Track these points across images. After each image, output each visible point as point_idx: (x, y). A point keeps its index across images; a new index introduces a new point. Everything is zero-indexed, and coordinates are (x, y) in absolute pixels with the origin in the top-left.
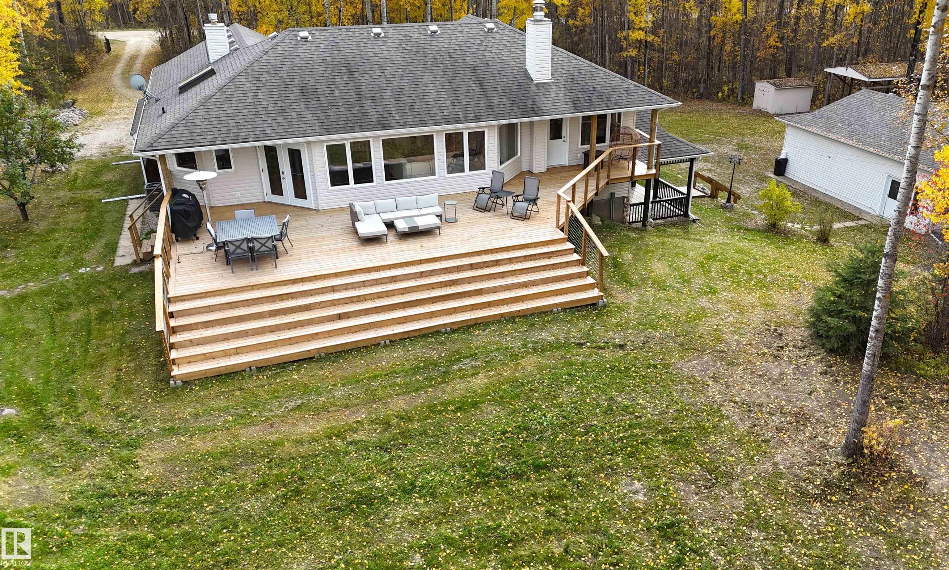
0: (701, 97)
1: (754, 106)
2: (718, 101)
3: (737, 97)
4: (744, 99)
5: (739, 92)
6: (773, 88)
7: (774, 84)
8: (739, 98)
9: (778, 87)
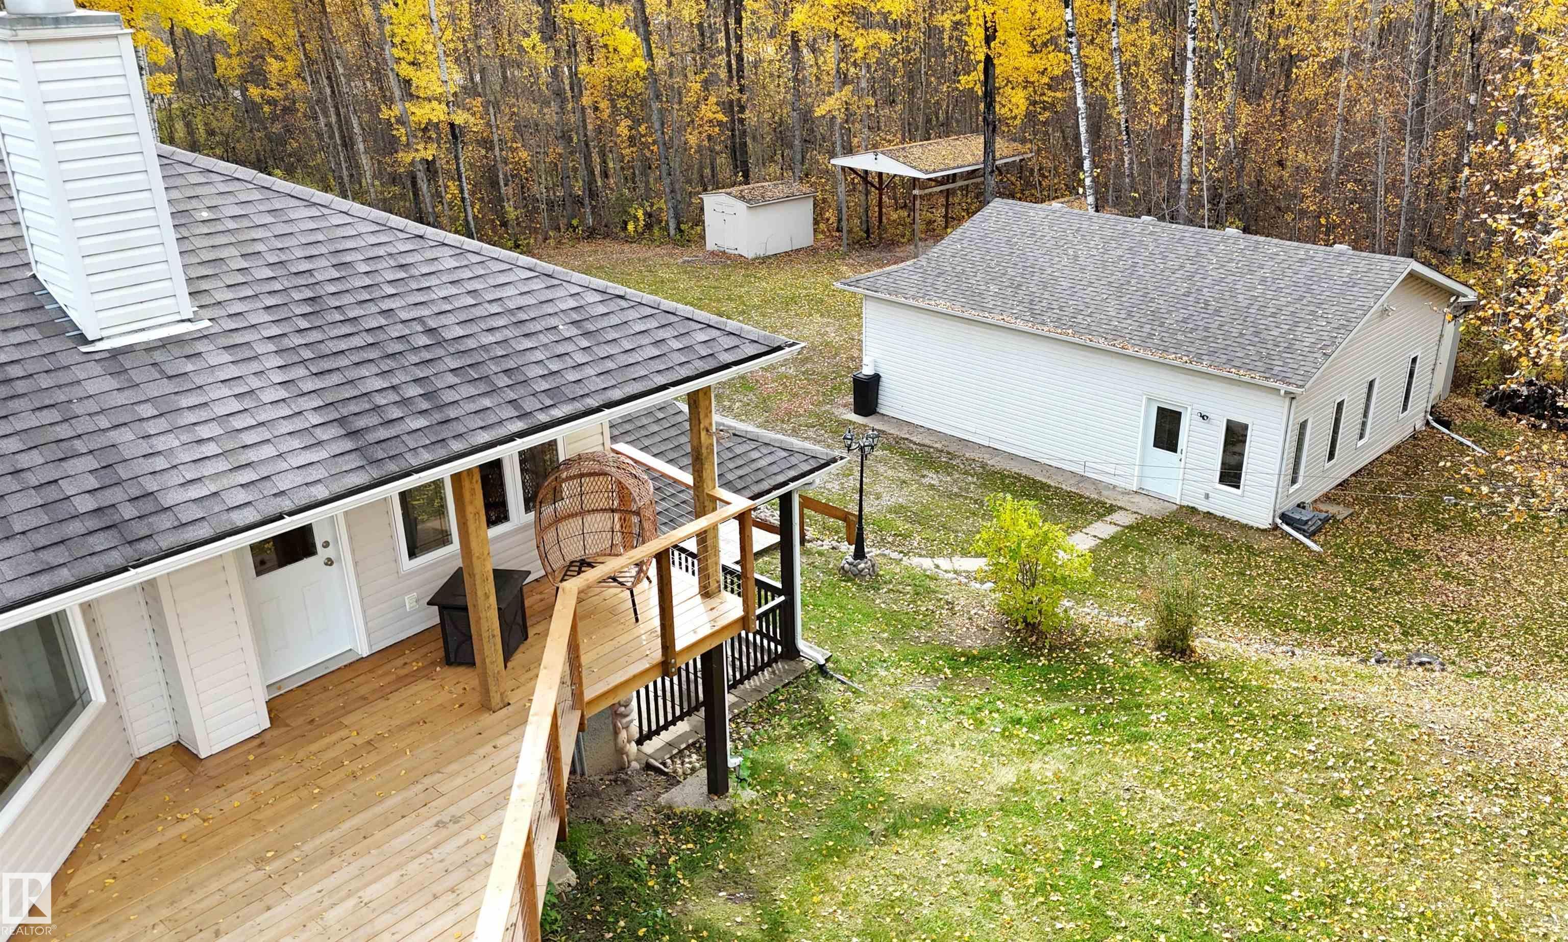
0: (591, 234)
1: (710, 245)
2: (629, 240)
3: (666, 228)
4: (681, 231)
5: (667, 216)
6: (741, 206)
7: (742, 198)
8: (672, 232)
9: (752, 202)
